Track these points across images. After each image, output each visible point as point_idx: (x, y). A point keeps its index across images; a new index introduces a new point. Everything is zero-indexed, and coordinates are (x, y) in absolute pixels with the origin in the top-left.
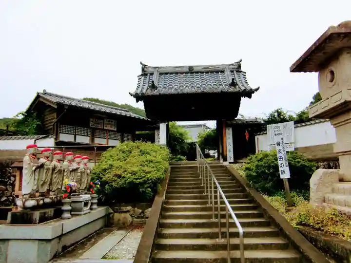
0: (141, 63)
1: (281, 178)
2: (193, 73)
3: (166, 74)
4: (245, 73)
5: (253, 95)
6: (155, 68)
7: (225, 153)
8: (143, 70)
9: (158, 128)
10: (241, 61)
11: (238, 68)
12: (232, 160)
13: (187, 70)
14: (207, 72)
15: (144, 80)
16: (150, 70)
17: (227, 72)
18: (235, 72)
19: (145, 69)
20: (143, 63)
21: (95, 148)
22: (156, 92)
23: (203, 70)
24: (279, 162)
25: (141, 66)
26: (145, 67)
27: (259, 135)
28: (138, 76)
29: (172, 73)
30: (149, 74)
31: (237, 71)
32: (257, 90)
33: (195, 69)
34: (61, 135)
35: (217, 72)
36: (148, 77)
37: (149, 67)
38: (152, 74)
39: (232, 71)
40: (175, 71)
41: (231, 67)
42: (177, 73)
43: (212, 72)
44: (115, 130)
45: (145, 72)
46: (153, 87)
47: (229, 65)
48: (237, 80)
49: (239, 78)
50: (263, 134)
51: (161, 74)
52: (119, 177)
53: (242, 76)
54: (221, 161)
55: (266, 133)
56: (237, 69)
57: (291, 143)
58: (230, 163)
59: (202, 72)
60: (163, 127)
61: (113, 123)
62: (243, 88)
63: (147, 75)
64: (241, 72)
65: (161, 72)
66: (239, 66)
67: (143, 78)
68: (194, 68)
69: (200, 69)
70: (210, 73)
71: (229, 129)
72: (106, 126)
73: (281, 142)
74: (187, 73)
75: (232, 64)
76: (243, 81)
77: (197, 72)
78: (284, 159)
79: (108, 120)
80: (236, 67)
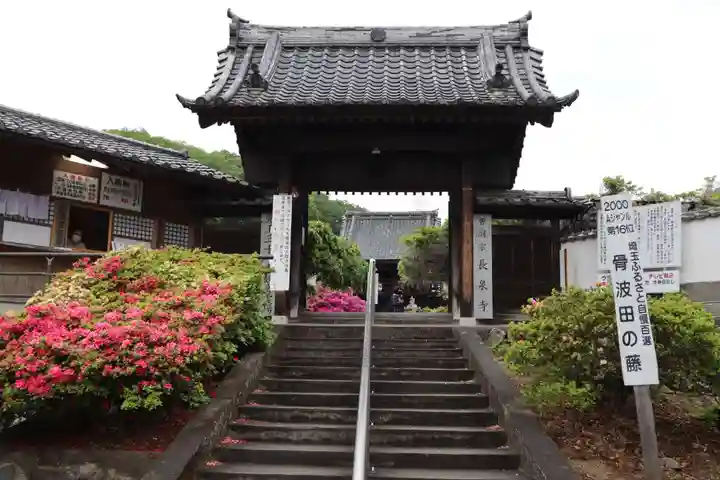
0: (230, 15)
1: (627, 382)
2: (382, 48)
3: (304, 48)
4: (541, 53)
5: (556, 114)
6: (270, 30)
7: (466, 292)
8: (233, 34)
9: (269, 209)
10: (529, 17)
11: (518, 39)
12: (489, 314)
13: (366, 38)
14: (425, 48)
15: (234, 64)
16: (254, 36)
17: (487, 51)
18: (509, 49)
19: (242, 33)
20: (233, 12)
21: (50, 261)
23: (414, 41)
24: (622, 328)
25: (230, 21)
26: (239, 28)
27: (573, 240)
28: (219, 54)
29: (319, 48)
30: (250, 49)
31: (517, 48)
32: (569, 100)
33: (391, 38)
35: (456, 48)
36: (247, 55)
37: (253, 26)
38: (260, 48)
39: (500, 48)
40: (330, 41)
41: (497, 33)
42: (335, 48)
43: (440, 48)
44: (138, 208)
45: (241, 39)
46: (255, 80)
47: (494, 28)
48: (514, 72)
49: (519, 66)
50: (584, 239)
51: (287, 48)
52: (61, 358)
53: (529, 63)
54: (457, 315)
55: (594, 237)
56: (516, 39)
57: (668, 269)
58: (481, 321)
59: (410, 48)
60: (282, 206)
61: (132, 188)
62: (526, 95)
63: (244, 48)
64: (527, 49)
65: (287, 42)
66: (524, 33)
67: (231, 58)
68: (388, 34)
69: (404, 37)
70: (433, 52)
71: (482, 221)
72: (107, 197)
73: (629, 257)
74: (364, 48)
75: (502, 26)
76: (532, 78)
77: (396, 47)
78: (637, 317)
79: (114, 178)
80: (515, 34)
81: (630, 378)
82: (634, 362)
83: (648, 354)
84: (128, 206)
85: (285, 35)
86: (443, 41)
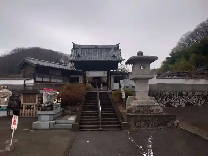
0: (73, 43)
2: (97, 49)
3: (85, 49)
4: (121, 50)
6: (79, 46)
7: (110, 87)
9: (81, 74)
10: (119, 44)
12: (113, 89)
13: (94, 47)
14: (103, 49)
15: (74, 52)
16: (77, 47)
17: (113, 50)
18: (116, 49)
19: (75, 46)
20: (73, 42)
22: (80, 60)
28: (71, 49)
29: (87, 49)
30: (76, 49)
33: (98, 47)
34: (37, 78)
35: (108, 49)
40: (89, 48)
41: (115, 46)
43: (106, 49)
46: (79, 56)
51: (82, 49)
53: (119, 51)
54: (108, 90)
58: (112, 91)
59: (101, 49)
64: (119, 49)
65: (82, 48)
67: (73, 50)
69: (100, 47)
70: (105, 50)
71: (112, 76)
74: (94, 49)
76: (119, 54)
77: (99, 49)
80: (117, 47)
81: (123, 98)
82: (123, 96)
83: (124, 95)
84: (59, 75)
85: (82, 46)
86: (106, 48)
